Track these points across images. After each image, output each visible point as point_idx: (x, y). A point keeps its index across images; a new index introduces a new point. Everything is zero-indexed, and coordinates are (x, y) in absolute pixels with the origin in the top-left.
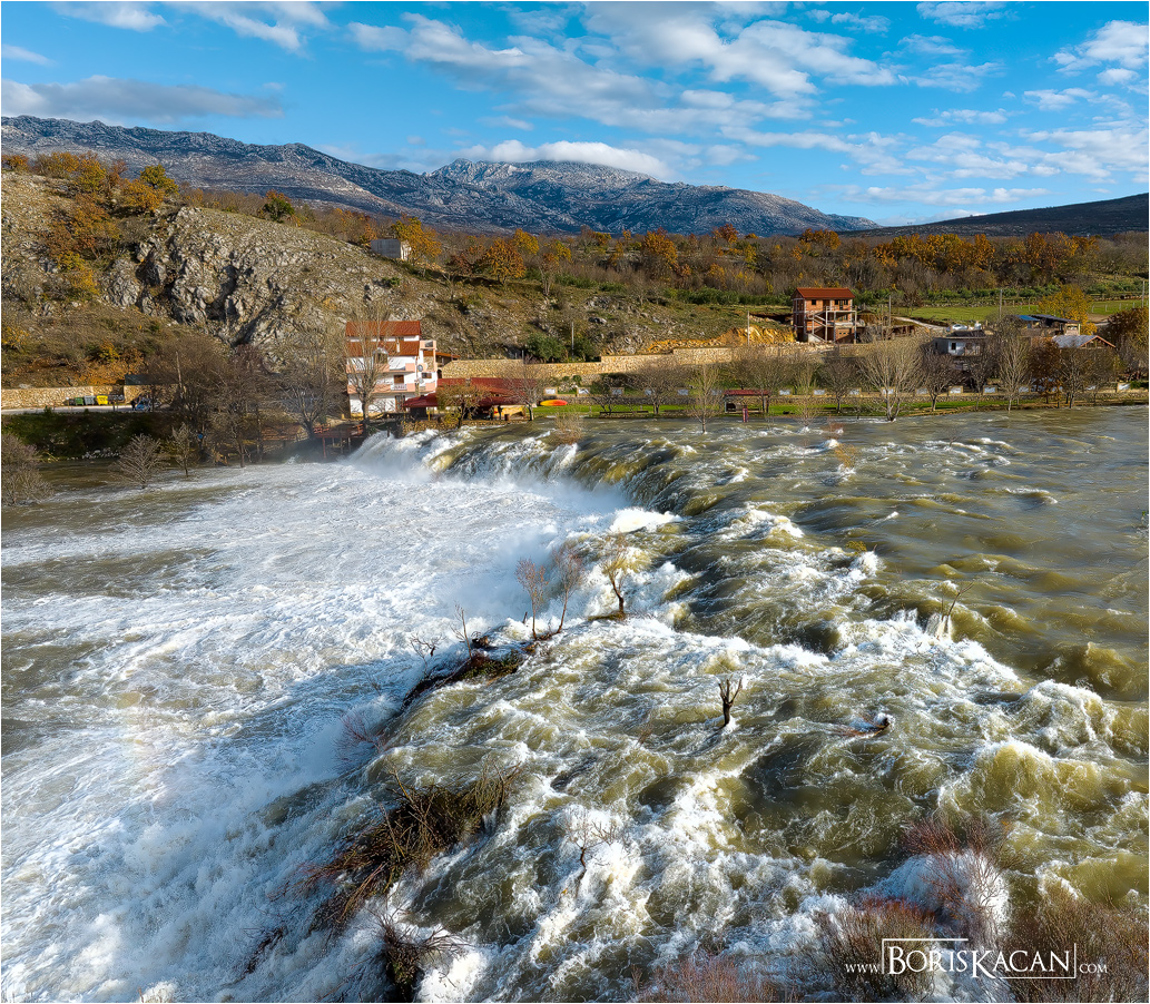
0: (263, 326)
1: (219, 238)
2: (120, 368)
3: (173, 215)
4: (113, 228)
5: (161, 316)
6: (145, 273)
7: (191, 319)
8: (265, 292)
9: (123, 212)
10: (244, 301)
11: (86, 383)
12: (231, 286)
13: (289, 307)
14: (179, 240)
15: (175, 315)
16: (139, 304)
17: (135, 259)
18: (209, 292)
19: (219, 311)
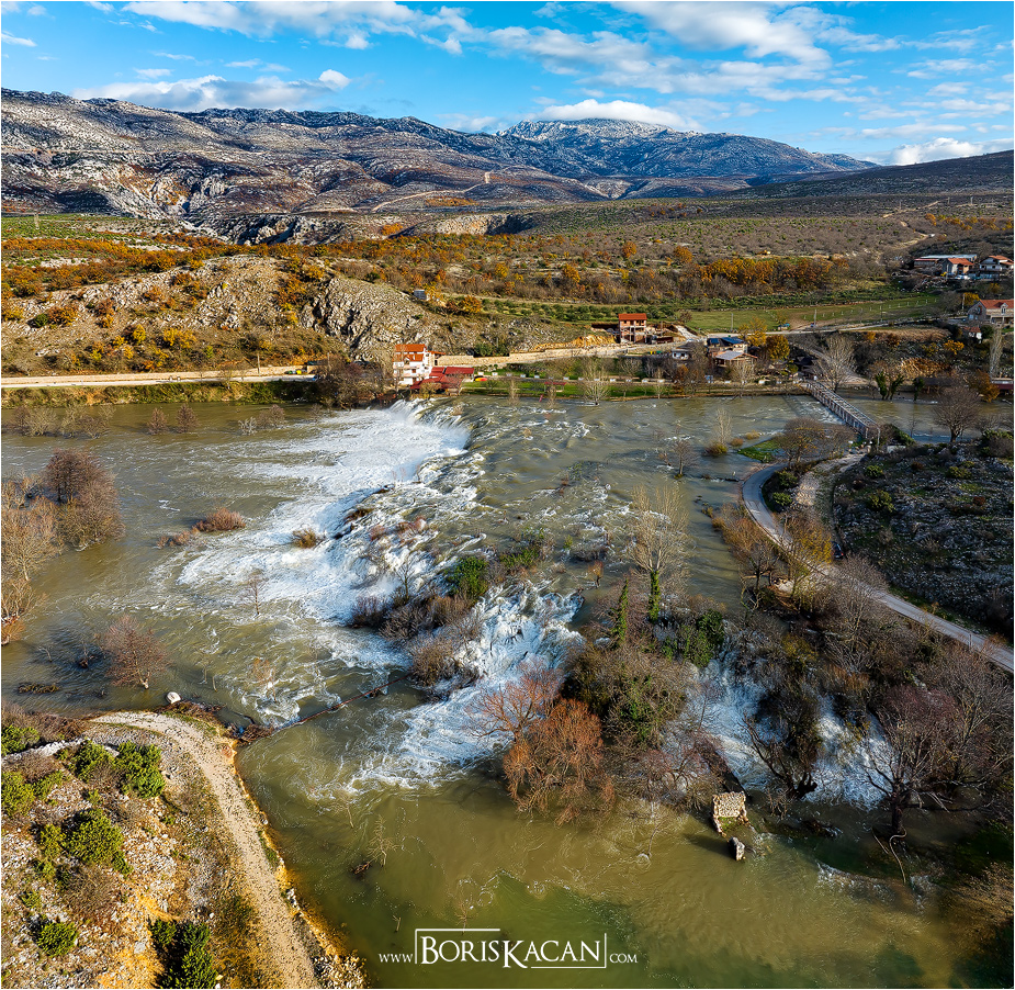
0: (364, 339)
1: (347, 296)
2: (305, 358)
3: (328, 282)
4: (303, 289)
5: (321, 332)
6: (316, 312)
7: (334, 334)
8: (365, 323)
9: (307, 279)
10: (356, 327)
11: (293, 364)
12: (351, 320)
13: (375, 331)
14: (330, 297)
15: (328, 332)
16: (313, 327)
17: (312, 305)
18: (342, 322)
19: (345, 331)
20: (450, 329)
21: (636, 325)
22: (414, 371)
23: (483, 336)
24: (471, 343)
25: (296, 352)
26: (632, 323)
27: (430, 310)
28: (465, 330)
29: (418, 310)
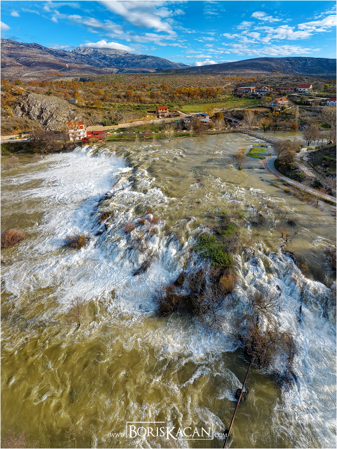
0: (49, 121)
1: (38, 101)
2: (20, 131)
3: (27, 96)
4: (14, 98)
5: (27, 118)
6: (23, 109)
7: (34, 119)
8: (49, 113)
9: (15, 94)
10: (45, 116)
11: (13, 134)
12: (42, 112)
13: (55, 117)
14: (29, 102)
15: (30, 118)
16: (22, 116)
17: (20, 106)
18: (37, 113)
19: (39, 117)
20: (90, 115)
21: (164, 111)
22: (79, 133)
23: (105, 117)
24: (100, 120)
25: (15, 128)
26: (163, 110)
27: (79, 107)
28: (96, 115)
29: (73, 107)
